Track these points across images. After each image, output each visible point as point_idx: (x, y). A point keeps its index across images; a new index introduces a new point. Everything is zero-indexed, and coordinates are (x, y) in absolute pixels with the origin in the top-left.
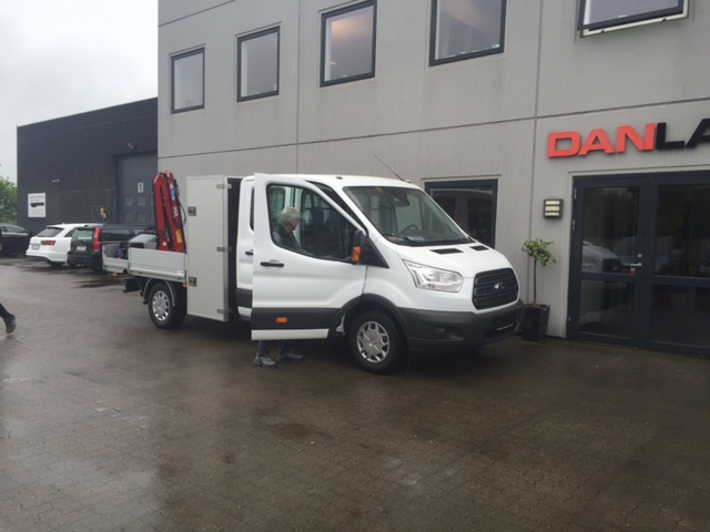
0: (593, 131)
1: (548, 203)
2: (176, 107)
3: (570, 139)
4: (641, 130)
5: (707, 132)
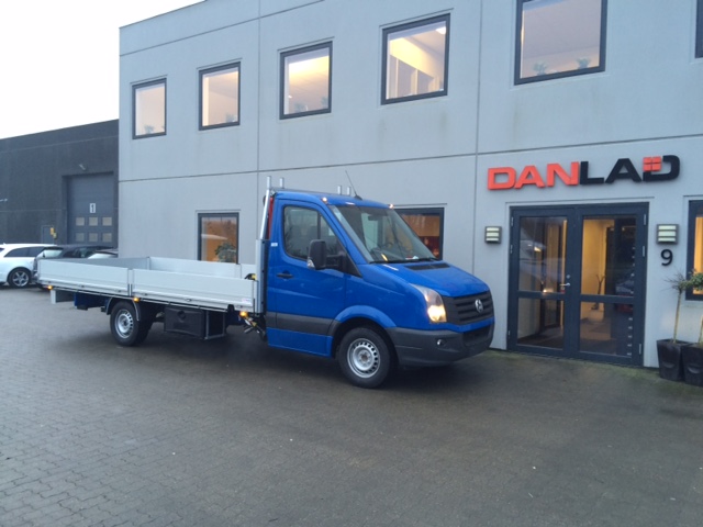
1: (488, 229)
2: (137, 134)
3: (506, 173)
4: (567, 167)
5: (623, 171)
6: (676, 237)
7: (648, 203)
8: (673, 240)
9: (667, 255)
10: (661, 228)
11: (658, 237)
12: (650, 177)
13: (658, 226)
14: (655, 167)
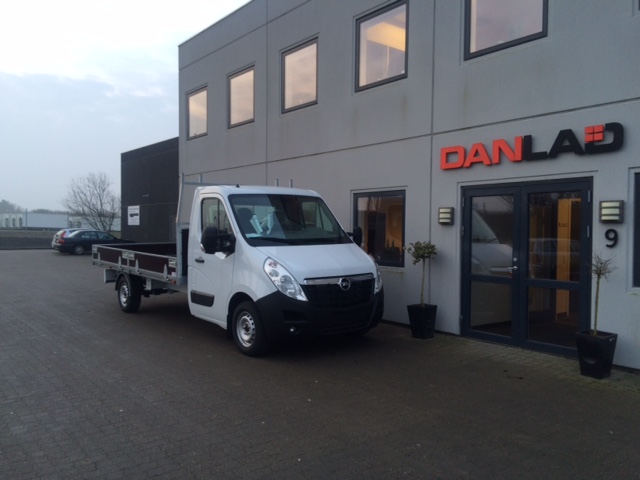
0: (474, 145)
1: (441, 210)
2: (192, 134)
3: (456, 153)
4: (512, 143)
5: (567, 143)
6: (622, 215)
7: (592, 177)
8: (617, 218)
9: (612, 235)
10: (604, 205)
11: (601, 215)
12: (593, 149)
13: (601, 202)
14: (598, 137)
